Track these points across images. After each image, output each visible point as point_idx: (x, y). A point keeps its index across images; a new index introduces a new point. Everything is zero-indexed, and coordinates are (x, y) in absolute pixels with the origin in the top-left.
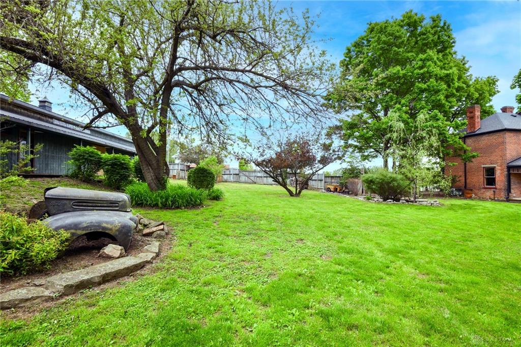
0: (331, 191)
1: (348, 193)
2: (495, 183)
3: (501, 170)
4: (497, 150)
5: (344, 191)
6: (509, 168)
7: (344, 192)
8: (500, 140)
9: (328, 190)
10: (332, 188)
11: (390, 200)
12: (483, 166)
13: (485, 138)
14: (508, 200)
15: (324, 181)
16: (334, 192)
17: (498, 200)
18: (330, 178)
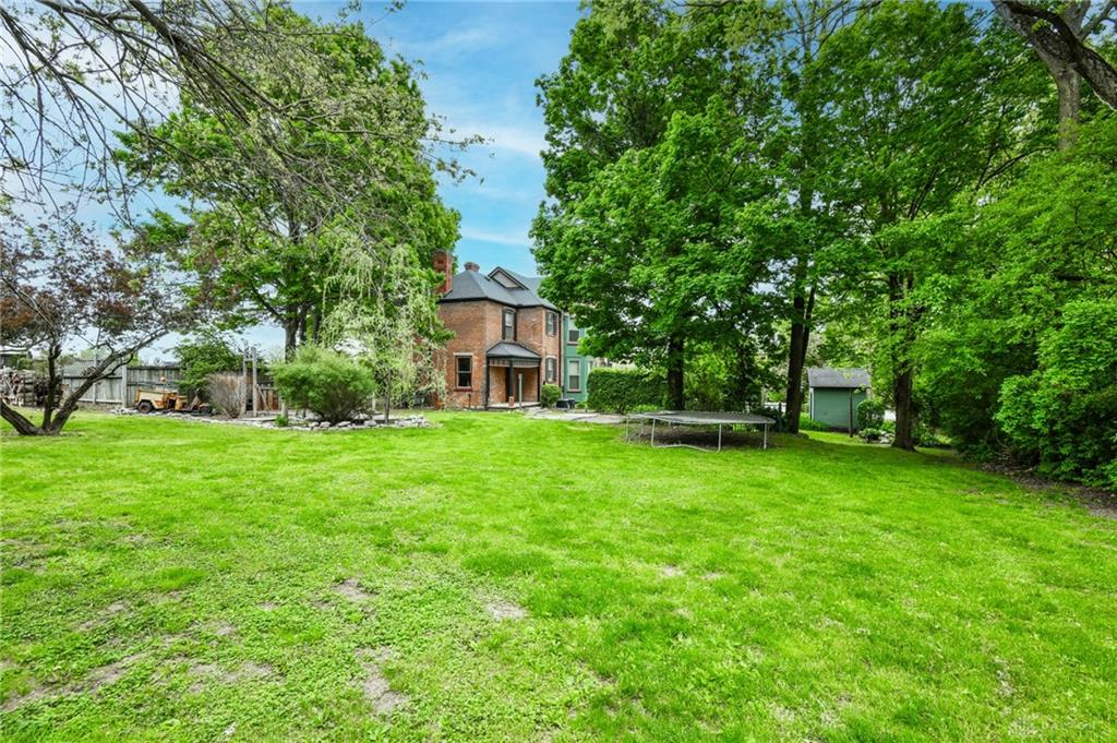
0: (153, 409)
1: (209, 412)
2: (470, 381)
3: (480, 361)
4: (474, 330)
5: (195, 408)
6: (489, 358)
7: (196, 411)
8: (479, 314)
9: (146, 407)
10: (156, 398)
11: (344, 423)
12: (455, 354)
13: (459, 307)
14: (487, 409)
15: (124, 379)
16: (164, 410)
17: (475, 409)
18: (146, 372)
